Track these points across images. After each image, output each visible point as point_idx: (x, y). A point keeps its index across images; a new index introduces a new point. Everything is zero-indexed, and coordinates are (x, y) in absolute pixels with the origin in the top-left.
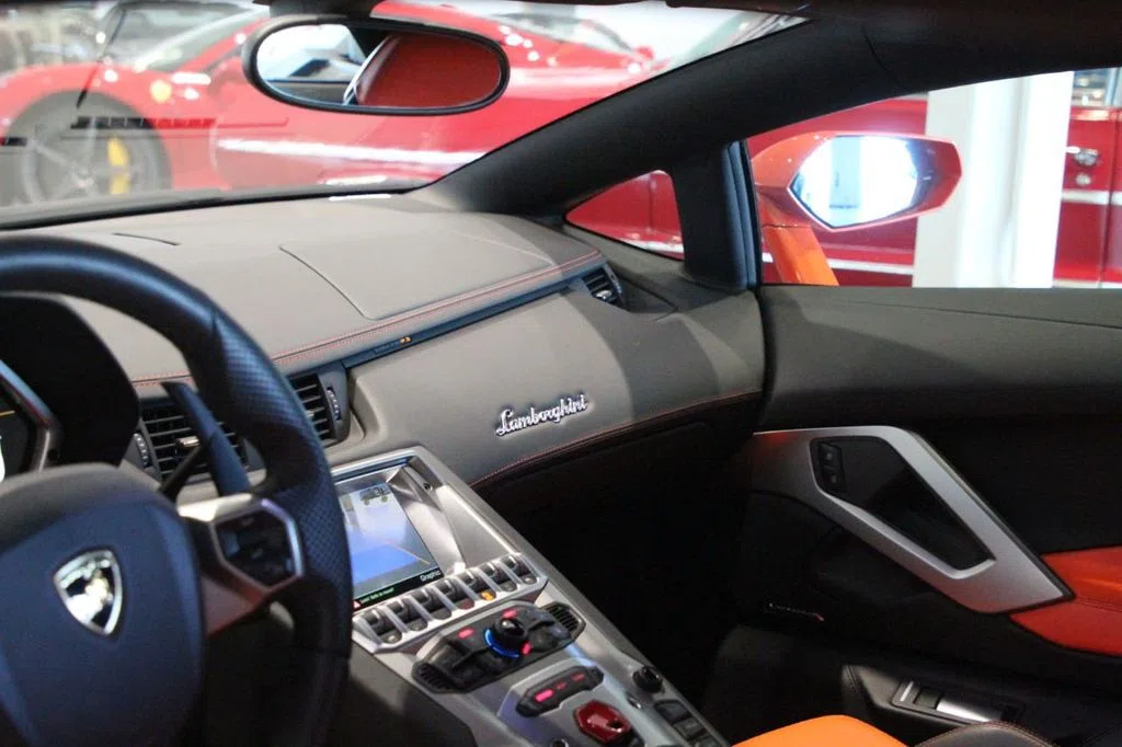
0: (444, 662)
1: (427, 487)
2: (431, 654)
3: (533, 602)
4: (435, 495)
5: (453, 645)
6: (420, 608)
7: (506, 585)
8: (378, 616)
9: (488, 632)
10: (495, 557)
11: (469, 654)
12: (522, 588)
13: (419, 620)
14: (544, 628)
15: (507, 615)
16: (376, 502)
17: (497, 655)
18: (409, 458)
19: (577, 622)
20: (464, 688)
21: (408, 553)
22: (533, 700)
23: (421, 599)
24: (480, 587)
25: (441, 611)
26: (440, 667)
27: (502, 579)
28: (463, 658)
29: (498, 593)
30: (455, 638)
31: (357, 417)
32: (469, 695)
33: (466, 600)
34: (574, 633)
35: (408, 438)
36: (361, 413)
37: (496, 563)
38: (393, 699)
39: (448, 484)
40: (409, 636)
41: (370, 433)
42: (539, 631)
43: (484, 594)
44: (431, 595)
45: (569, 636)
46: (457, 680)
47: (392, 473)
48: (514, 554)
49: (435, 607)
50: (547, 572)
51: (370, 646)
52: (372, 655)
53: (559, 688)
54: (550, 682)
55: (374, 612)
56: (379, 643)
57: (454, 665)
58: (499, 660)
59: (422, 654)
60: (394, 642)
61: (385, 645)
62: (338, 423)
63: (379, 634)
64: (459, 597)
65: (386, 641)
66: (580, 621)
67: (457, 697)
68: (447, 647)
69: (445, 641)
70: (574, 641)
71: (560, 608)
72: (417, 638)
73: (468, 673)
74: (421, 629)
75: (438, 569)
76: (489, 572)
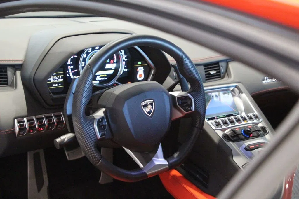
0: (230, 134)
1: (239, 93)
2: (228, 132)
3: (257, 125)
4: (241, 95)
5: (234, 131)
6: (228, 121)
7: (251, 120)
8: (218, 122)
9: (243, 130)
10: (251, 113)
11: (236, 134)
12: (255, 121)
13: (227, 124)
14: (257, 132)
15: (249, 127)
16: (226, 95)
17: (243, 135)
18: (236, 86)
19: (267, 132)
20: (233, 141)
21: (232, 108)
22: (249, 147)
23: (229, 120)
24: (245, 119)
25: (233, 123)
26: (229, 135)
27: (251, 118)
28: (235, 134)
29: (248, 121)
30: (234, 130)
31: (228, 74)
32: (234, 143)
33: (240, 122)
34: (265, 134)
35: (238, 81)
36: (228, 73)
37: (251, 114)
38: (216, 140)
39: (245, 93)
40: (224, 127)
41: (229, 78)
42: (256, 132)
43: (245, 121)
44: (232, 119)
45: (264, 135)
46: (232, 139)
47: (232, 89)
48: (256, 113)
49: (232, 122)
50: (263, 118)
51: (214, 128)
52: (214, 130)
53: (256, 146)
54: (255, 144)
55: (217, 121)
56: (216, 127)
57: (232, 136)
58: (243, 137)
59: (226, 132)
60: (220, 128)
61: (217, 128)
62: (222, 75)
63: (217, 126)
64: (238, 121)
65: (218, 128)
66: (268, 131)
67: (231, 143)
68: (232, 131)
69: (232, 130)
70: (265, 136)
71: (263, 128)
72: (225, 128)
73: (235, 138)
74: (227, 126)
75: (238, 113)
76: (248, 116)
